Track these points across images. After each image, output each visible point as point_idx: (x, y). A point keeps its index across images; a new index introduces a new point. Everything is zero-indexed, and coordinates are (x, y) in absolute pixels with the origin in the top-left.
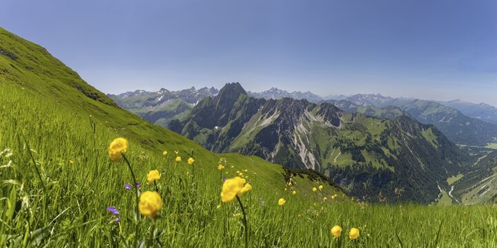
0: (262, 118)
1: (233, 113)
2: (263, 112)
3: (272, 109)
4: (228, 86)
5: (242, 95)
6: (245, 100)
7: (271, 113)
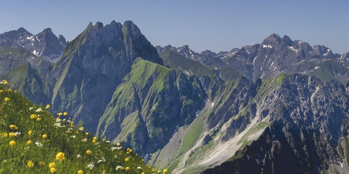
0: (208, 139)
1: (110, 120)
2: (214, 120)
3: (242, 111)
4: (96, 32)
5: (141, 62)
6: (151, 80)
7: (240, 124)
